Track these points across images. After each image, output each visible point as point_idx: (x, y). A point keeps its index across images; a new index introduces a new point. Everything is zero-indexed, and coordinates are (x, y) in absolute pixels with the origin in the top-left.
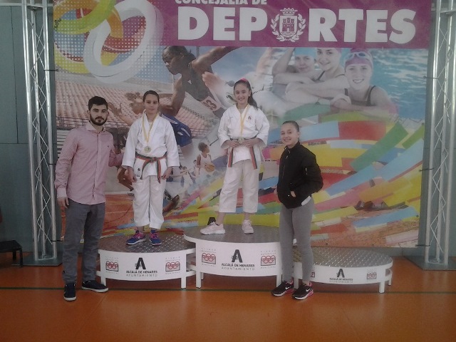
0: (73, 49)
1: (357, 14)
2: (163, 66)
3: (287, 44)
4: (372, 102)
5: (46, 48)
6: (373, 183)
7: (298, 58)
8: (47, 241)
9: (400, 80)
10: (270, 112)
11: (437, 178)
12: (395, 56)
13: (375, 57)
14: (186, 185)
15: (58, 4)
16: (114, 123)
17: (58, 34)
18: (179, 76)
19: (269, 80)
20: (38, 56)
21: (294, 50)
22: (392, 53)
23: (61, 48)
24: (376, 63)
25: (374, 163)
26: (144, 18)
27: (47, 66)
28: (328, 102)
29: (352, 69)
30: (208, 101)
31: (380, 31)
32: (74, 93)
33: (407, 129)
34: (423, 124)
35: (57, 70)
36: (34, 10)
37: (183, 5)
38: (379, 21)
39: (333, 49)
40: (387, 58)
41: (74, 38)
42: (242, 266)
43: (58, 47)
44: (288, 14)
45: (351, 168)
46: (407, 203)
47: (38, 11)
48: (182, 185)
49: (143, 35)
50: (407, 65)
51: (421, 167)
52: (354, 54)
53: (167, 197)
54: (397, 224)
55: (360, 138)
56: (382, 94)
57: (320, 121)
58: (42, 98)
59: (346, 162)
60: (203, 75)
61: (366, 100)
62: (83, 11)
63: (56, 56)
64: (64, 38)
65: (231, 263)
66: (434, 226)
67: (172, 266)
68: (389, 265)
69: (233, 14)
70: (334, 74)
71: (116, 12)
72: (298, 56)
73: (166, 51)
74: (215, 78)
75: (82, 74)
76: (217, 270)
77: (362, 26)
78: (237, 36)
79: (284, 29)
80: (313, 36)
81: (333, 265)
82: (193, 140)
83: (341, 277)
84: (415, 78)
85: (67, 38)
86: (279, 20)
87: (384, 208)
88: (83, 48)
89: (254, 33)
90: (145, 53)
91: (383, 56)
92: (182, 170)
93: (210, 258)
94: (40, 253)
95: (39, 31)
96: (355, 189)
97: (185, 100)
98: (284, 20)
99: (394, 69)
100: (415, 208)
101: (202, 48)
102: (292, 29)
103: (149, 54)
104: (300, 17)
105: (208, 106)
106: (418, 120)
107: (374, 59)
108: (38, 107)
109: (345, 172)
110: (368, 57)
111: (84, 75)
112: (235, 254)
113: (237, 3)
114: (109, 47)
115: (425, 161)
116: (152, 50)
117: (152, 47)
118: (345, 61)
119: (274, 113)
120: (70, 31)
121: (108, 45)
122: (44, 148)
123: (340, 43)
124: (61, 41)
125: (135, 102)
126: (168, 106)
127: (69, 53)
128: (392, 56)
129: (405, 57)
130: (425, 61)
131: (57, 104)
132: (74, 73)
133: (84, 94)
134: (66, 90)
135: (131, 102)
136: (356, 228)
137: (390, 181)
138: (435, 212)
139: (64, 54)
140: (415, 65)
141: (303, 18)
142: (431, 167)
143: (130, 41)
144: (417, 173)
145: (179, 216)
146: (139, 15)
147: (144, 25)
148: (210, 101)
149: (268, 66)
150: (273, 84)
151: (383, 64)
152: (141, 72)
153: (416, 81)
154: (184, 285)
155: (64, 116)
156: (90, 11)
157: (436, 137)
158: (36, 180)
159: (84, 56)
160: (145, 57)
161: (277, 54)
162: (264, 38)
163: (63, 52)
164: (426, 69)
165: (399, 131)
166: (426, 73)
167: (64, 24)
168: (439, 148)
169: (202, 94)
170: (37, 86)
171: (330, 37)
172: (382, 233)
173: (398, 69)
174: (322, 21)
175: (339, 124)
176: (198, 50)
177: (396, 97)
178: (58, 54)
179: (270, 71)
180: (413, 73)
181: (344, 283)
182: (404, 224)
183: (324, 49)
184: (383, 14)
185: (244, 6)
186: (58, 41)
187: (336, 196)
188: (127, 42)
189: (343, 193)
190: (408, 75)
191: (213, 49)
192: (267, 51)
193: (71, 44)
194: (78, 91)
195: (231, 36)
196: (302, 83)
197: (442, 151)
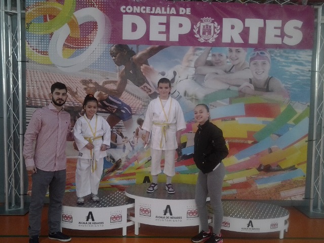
0: (40, 46)
1: (259, 22)
2: (111, 60)
3: (206, 44)
4: (270, 89)
5: (19, 44)
6: (270, 151)
7: (214, 55)
8: (16, 195)
9: (291, 72)
10: (192, 95)
11: (319, 147)
12: (287, 55)
13: (273, 55)
14: (127, 151)
15: (30, 10)
16: (71, 103)
17: (29, 34)
18: (123, 68)
19: (192, 71)
20: (13, 50)
21: (211, 49)
22: (285, 52)
23: (31, 44)
24: (273, 59)
25: (271, 135)
26: (96, 23)
27: (19, 58)
28: (236, 89)
29: (255, 64)
30: (144, 87)
31: (276, 36)
32: (41, 79)
33: (296, 110)
34: (308, 106)
35: (28, 61)
36: (11, 15)
37: (126, 13)
38: (275, 28)
39: (241, 49)
40: (281, 56)
41: (41, 37)
42: (172, 218)
43: (29, 44)
44: (207, 22)
45: (254, 139)
46: (296, 166)
47: (13, 16)
48: (124, 151)
49: (95, 36)
50: (296, 61)
51: (306, 139)
52: (256, 52)
53: (112, 160)
54: (289, 182)
55: (260, 116)
56: (278, 83)
57: (231, 102)
58: (15, 83)
59: (250, 134)
60: (142, 67)
61: (266, 87)
62: (49, 16)
63: (27, 50)
64: (33, 36)
65: (163, 216)
66: (317, 184)
67: (115, 218)
68: (287, 217)
69: (165, 21)
70: (242, 68)
71: (75, 17)
72: (214, 53)
73: (113, 48)
74: (151, 69)
75: (46, 65)
76: (152, 221)
77: (262, 32)
78: (168, 38)
79: (204, 33)
80: (226, 39)
81: (244, 217)
82: (133, 116)
83: (250, 227)
84: (303, 71)
85: (36, 37)
86: (200, 27)
87: (280, 169)
88: (48, 45)
89: (180, 36)
90: (97, 49)
91: (278, 54)
92: (124, 140)
93: (146, 212)
94: (10, 204)
95: (14, 31)
96: (258, 155)
97: (127, 85)
98: (204, 26)
99: (286, 64)
100: (303, 169)
101: (141, 46)
102: (210, 33)
103: (99, 50)
104: (216, 24)
105: (145, 91)
106: (305, 103)
107: (271, 56)
108: (12, 90)
109: (250, 142)
110: (267, 55)
111: (49, 65)
112: (167, 209)
113: (168, 13)
114: (69, 44)
115: (310, 135)
116: (102, 47)
117: (102, 45)
118: (249, 58)
119: (195, 96)
120: (38, 31)
121: (68, 42)
122: (16, 122)
123: (246, 44)
124: (31, 39)
125: (88, 87)
126: (114, 90)
127: (37, 48)
128: (285, 54)
129: (295, 55)
130: (310, 59)
131: (27, 88)
132: (41, 64)
133: (48, 80)
134: (34, 76)
135: (85, 87)
136: (258, 185)
137: (283, 149)
138: (317, 173)
139: (34, 49)
140: (302, 62)
141: (218, 25)
142: (314, 138)
143: (86, 40)
144: (304, 143)
145: (121, 175)
146: (92, 20)
147: (96, 28)
148: (146, 86)
149: (191, 61)
150: (195, 74)
151: (279, 61)
152: (93, 64)
153: (303, 74)
154: (125, 233)
155: (32, 96)
156: (54, 17)
157: (318, 116)
158: (8, 146)
159: (49, 51)
160: (97, 52)
161: (198, 52)
162: (188, 40)
163: (32, 48)
164: (310, 64)
165: (291, 111)
166: (310, 67)
167: (34, 26)
168: (320, 124)
169: (140, 81)
170: (11, 74)
171: (238, 40)
172: (278, 189)
173: (289, 65)
174: (233, 27)
175: (245, 105)
176: (137, 47)
177: (289, 86)
178: (28, 49)
179: (193, 64)
180: (300, 67)
181: (253, 231)
182: (294, 182)
183: (234, 49)
184: (278, 23)
185: (173, 15)
186: (29, 39)
187: (242, 160)
188: (83, 40)
189: (248, 158)
190: (297, 69)
191: (149, 48)
192: (190, 49)
193: (39, 42)
194: (43, 77)
195: (163, 38)
196: (217, 74)
197: (323, 126)
